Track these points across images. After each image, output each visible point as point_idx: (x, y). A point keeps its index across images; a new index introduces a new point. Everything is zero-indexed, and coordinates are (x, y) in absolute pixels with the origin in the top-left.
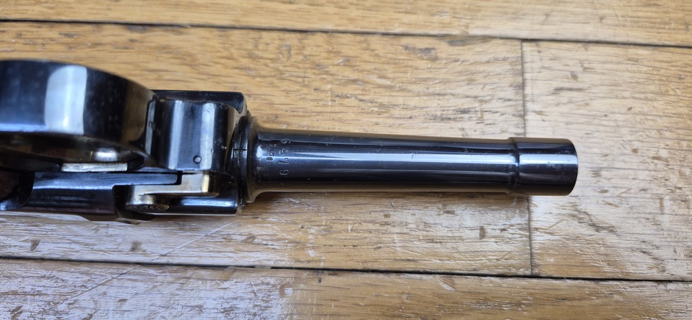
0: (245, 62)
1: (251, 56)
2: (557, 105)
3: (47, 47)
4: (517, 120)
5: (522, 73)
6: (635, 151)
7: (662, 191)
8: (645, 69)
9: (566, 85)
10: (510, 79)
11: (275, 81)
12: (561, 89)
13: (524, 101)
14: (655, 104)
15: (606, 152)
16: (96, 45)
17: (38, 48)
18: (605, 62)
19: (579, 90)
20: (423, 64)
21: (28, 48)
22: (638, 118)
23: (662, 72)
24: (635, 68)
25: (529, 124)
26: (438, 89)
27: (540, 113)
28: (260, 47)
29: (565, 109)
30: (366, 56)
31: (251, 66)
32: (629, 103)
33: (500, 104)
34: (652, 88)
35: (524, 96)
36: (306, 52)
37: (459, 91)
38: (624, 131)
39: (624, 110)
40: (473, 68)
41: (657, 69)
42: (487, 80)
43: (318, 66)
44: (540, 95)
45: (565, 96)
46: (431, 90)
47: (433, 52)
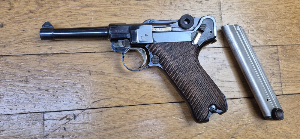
0: (163, 7)
1: (164, 5)
2: (228, 12)
3: (119, 5)
4: (220, 16)
5: (220, 6)
6: (243, 21)
7: (249, 29)
8: (245, 4)
9: (229, 8)
10: (218, 7)
11: (169, 10)
12: (228, 9)
13: (221, 12)
14: (247, 11)
15: (238, 22)
16: (130, 4)
17: (116, 5)
18: (237, 3)
19: (232, 9)
20: (200, 5)
21: (114, 5)
22: (244, 14)
23: (249, 4)
24: (243, 4)
25: (222, 17)
26: (204, 10)
27: (224, 14)
28: (166, 3)
29: (229, 13)
30: (188, 4)
31: (164, 7)
32: (242, 11)
33: (216, 13)
34: (247, 8)
35: (221, 11)
36: (175, 4)
37: (208, 10)
38: (241, 17)
39: (241, 13)
40: (210, 5)
41: (248, 3)
42: (213, 8)
43: (179, 7)
44: (224, 11)
45: (229, 10)
46: (202, 11)
47: (202, 2)
